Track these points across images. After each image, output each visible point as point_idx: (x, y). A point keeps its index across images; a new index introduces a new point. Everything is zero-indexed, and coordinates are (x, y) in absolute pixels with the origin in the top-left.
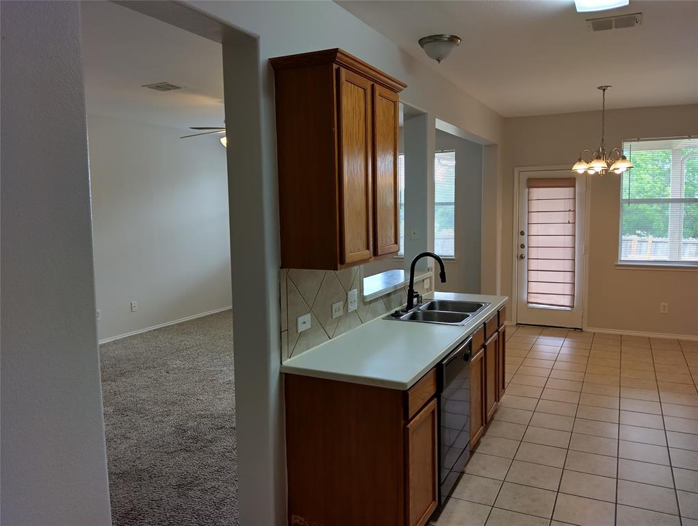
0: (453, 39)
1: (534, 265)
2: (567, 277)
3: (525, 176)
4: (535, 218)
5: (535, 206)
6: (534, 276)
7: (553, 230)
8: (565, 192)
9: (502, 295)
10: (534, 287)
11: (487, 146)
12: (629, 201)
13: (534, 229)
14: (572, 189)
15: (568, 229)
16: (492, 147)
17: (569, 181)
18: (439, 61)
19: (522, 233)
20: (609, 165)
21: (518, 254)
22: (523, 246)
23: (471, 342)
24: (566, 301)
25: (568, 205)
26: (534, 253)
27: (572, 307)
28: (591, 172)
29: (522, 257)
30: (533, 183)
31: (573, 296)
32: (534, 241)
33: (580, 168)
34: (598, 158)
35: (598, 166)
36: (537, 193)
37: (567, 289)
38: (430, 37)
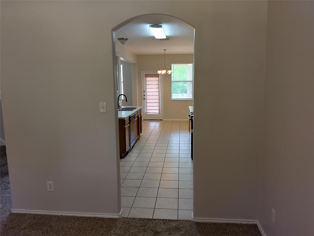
0: (127, 39)
1: (148, 101)
2: (158, 104)
3: (144, 74)
4: (148, 87)
5: (148, 83)
6: (148, 104)
7: (153, 90)
8: (156, 79)
9: (139, 106)
10: (148, 108)
11: (133, 64)
12: (174, 82)
13: (148, 90)
14: (158, 78)
15: (157, 90)
16: (134, 64)
17: (157, 75)
18: (123, 44)
19: (144, 91)
20: (167, 71)
21: (143, 98)
22: (145, 95)
23: (135, 114)
24: (157, 112)
25: (157, 83)
26: (148, 97)
27: (159, 113)
28: (162, 73)
29: (144, 99)
30: (147, 76)
31: (159, 110)
32: (148, 94)
33: (159, 72)
34: (164, 69)
35: (164, 72)
36: (148, 79)
37: (158, 108)
38: (121, 38)
